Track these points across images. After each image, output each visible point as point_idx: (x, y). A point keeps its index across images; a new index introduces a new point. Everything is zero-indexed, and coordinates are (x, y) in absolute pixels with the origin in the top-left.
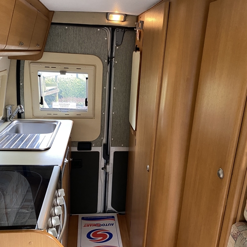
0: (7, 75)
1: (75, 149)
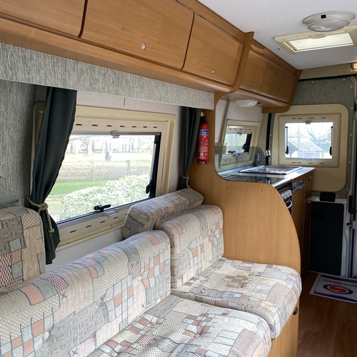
0: (259, 126)
1: (317, 199)
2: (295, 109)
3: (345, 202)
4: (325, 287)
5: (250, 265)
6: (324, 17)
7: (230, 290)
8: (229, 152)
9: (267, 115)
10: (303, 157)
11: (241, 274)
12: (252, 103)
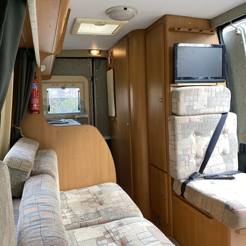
2: (54, 78)
6: (125, 9)
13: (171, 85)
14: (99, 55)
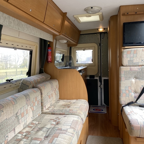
0: (67, 52)
1: (88, 78)
2: (79, 45)
3: (98, 78)
4: (94, 110)
5: (70, 101)
6: (92, 8)
7: (65, 109)
8: (57, 61)
9: (69, 47)
10: (83, 63)
11: (67, 104)
12: (65, 41)
13: (122, 48)
14: (103, 31)
